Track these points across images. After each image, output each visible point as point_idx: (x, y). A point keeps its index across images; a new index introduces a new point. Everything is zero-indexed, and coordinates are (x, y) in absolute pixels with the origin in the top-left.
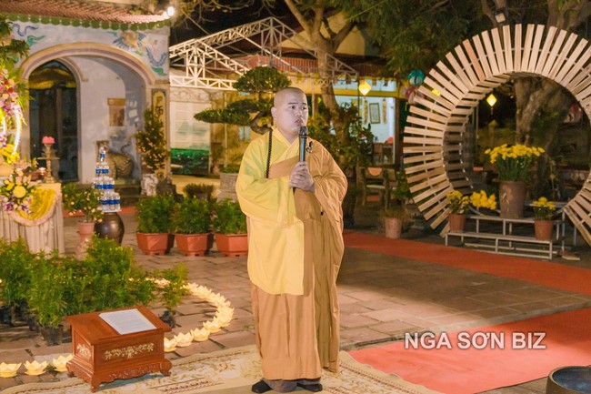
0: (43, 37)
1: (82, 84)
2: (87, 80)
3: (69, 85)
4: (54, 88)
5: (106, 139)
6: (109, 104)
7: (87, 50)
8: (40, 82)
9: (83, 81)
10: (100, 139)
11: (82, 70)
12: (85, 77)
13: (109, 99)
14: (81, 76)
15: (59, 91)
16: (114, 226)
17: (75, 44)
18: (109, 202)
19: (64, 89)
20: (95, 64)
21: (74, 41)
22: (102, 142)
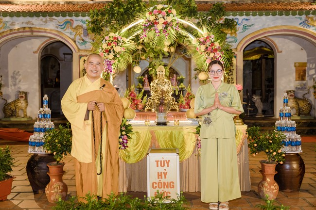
0: (253, 24)
1: (278, 54)
2: (281, 52)
3: (270, 56)
4: (260, 59)
5: (293, 89)
6: (295, 66)
7: (281, 31)
8: (252, 56)
9: (278, 52)
10: (289, 90)
11: (278, 45)
12: (280, 50)
13: (295, 63)
14: (277, 49)
15: (264, 60)
16: (295, 166)
17: (273, 27)
18: (291, 143)
19: (267, 59)
20: (287, 41)
21: (273, 26)
22: (290, 91)
